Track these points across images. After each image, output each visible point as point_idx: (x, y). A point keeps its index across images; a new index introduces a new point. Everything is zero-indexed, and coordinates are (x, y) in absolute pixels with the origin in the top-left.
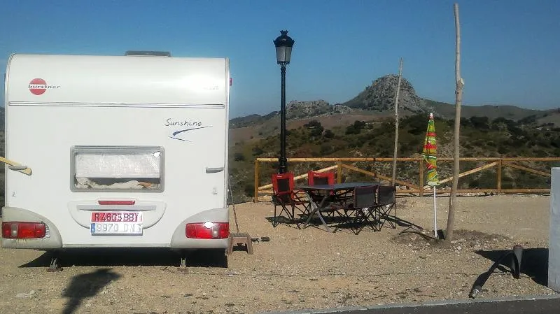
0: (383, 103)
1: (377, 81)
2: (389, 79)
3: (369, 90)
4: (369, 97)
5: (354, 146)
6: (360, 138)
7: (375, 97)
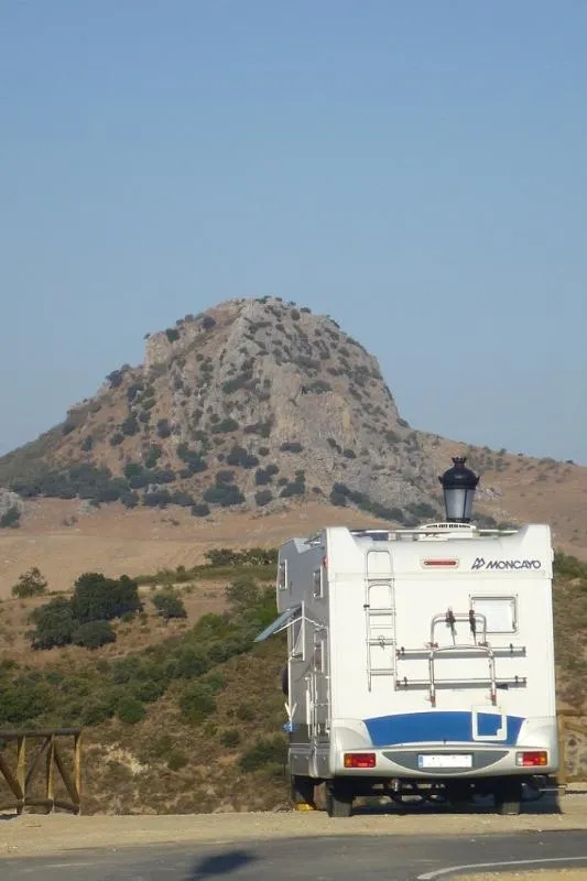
0: (215, 465)
1: (172, 335)
2: (240, 326)
3: (130, 387)
4: (130, 428)
5: (94, 718)
6: (125, 672)
7: (165, 432)
